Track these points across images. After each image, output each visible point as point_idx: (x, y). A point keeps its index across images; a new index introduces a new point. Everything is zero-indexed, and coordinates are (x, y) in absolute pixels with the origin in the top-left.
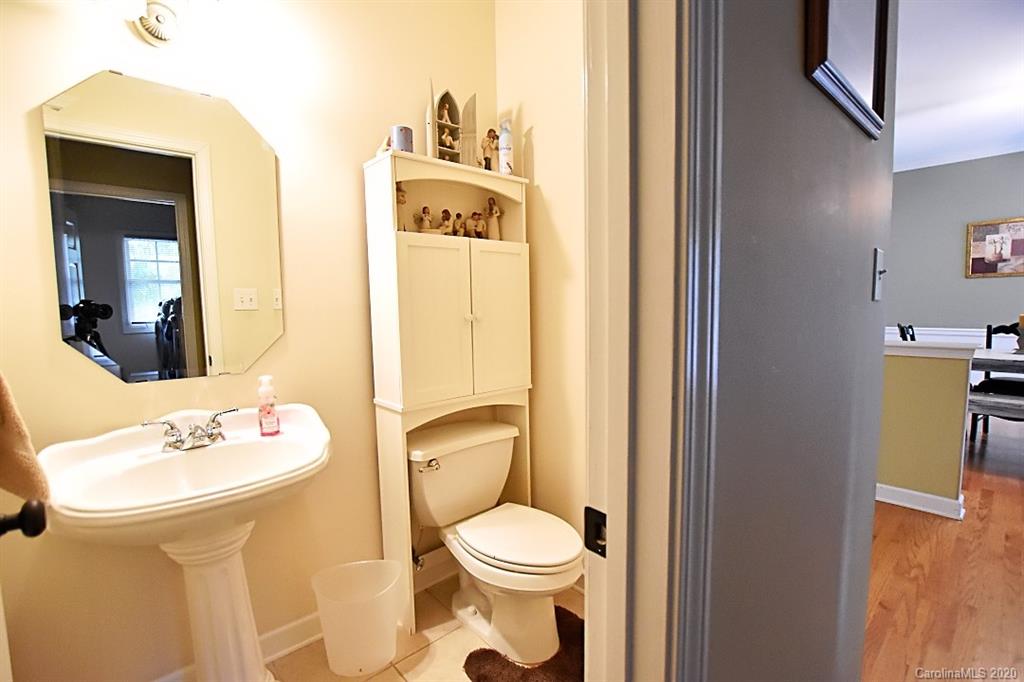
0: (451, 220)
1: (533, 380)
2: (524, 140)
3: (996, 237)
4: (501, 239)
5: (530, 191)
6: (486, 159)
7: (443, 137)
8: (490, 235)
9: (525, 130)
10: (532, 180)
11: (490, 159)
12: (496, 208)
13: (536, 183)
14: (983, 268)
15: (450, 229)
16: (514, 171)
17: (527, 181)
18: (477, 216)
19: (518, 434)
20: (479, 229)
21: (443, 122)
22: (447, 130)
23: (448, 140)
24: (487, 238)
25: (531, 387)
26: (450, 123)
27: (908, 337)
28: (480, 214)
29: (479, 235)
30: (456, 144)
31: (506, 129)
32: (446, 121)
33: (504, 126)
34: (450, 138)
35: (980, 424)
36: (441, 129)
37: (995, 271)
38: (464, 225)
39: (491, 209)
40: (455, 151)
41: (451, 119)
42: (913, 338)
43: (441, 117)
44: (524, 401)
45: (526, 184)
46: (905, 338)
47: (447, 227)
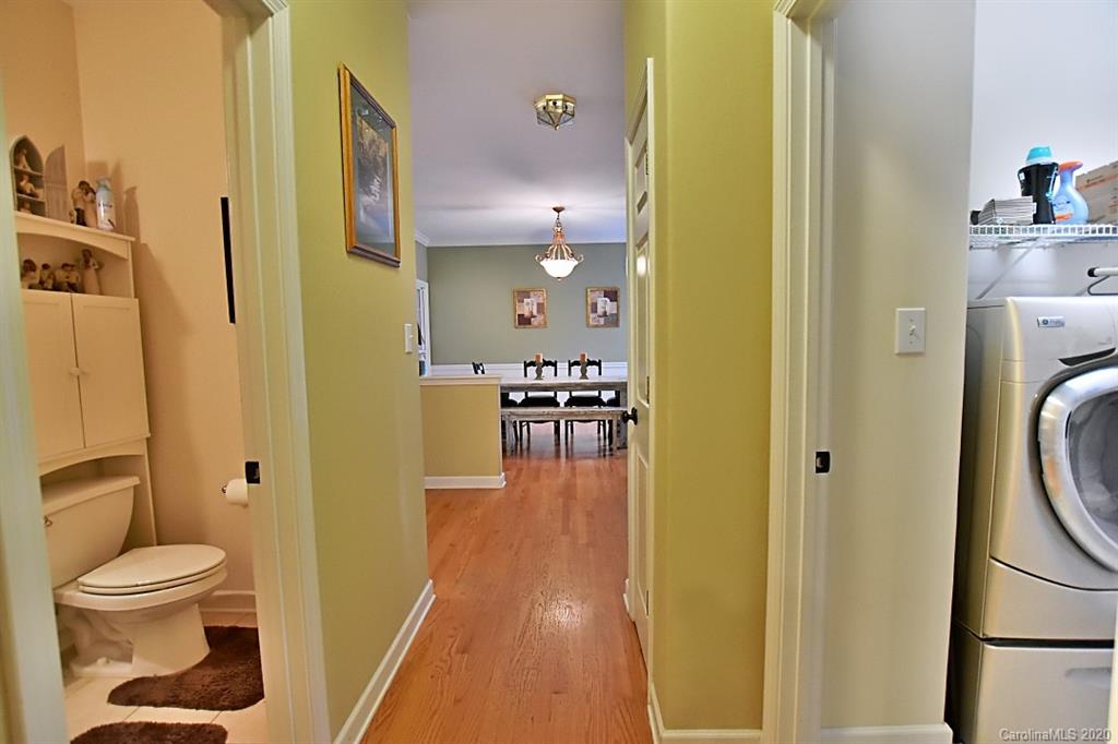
0: (38, 272)
1: (151, 430)
2: (125, 197)
3: (529, 300)
4: (101, 294)
5: (138, 250)
6: (78, 210)
7: (22, 184)
8: (87, 288)
9: (126, 187)
10: (138, 238)
11: (83, 211)
12: (92, 261)
13: (143, 241)
14: (524, 321)
15: (37, 281)
16: (117, 228)
17: (133, 239)
18: (69, 268)
19: (138, 482)
20: (73, 280)
21: (21, 167)
22: (26, 177)
23: (28, 186)
24: (83, 292)
25: (149, 435)
26: (29, 170)
27: (479, 372)
28: (73, 266)
29: (73, 288)
30: (40, 192)
31: (105, 187)
32: (24, 165)
33: (102, 183)
34: (31, 185)
35: (525, 429)
36: (18, 175)
37: (530, 323)
38: (52, 276)
39: (87, 262)
40: (39, 200)
41: (30, 165)
42: (483, 372)
43: (16, 161)
44: (142, 450)
45: (132, 242)
46: (476, 373)
47: (33, 278)
